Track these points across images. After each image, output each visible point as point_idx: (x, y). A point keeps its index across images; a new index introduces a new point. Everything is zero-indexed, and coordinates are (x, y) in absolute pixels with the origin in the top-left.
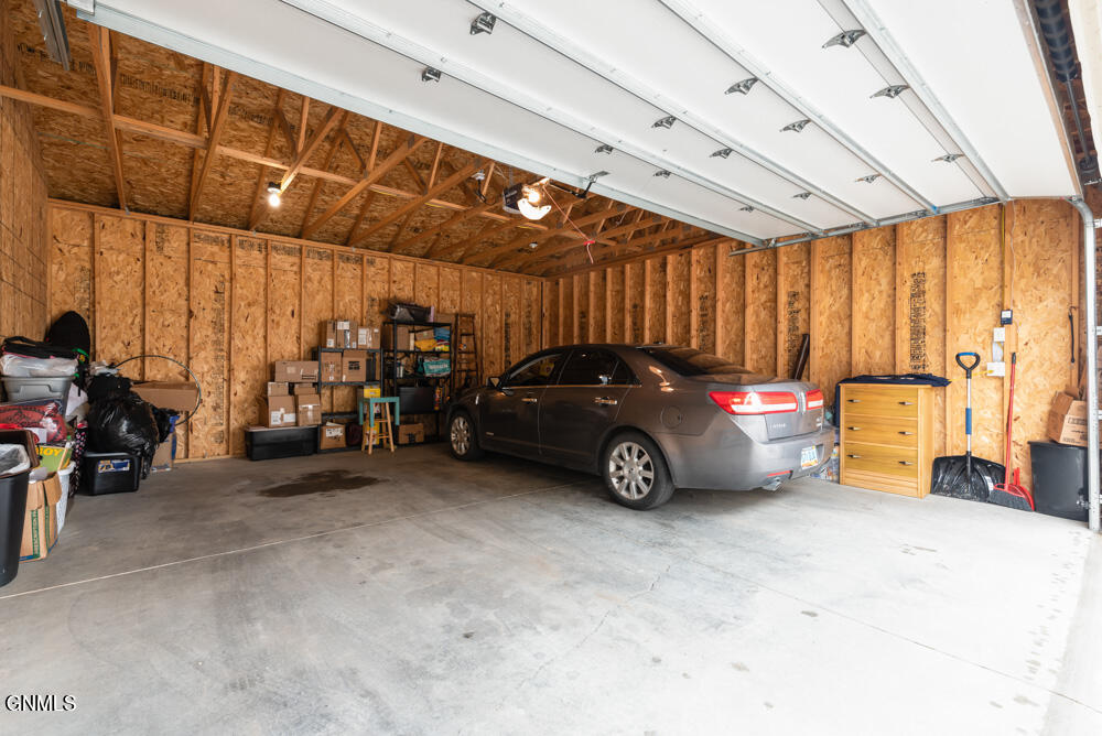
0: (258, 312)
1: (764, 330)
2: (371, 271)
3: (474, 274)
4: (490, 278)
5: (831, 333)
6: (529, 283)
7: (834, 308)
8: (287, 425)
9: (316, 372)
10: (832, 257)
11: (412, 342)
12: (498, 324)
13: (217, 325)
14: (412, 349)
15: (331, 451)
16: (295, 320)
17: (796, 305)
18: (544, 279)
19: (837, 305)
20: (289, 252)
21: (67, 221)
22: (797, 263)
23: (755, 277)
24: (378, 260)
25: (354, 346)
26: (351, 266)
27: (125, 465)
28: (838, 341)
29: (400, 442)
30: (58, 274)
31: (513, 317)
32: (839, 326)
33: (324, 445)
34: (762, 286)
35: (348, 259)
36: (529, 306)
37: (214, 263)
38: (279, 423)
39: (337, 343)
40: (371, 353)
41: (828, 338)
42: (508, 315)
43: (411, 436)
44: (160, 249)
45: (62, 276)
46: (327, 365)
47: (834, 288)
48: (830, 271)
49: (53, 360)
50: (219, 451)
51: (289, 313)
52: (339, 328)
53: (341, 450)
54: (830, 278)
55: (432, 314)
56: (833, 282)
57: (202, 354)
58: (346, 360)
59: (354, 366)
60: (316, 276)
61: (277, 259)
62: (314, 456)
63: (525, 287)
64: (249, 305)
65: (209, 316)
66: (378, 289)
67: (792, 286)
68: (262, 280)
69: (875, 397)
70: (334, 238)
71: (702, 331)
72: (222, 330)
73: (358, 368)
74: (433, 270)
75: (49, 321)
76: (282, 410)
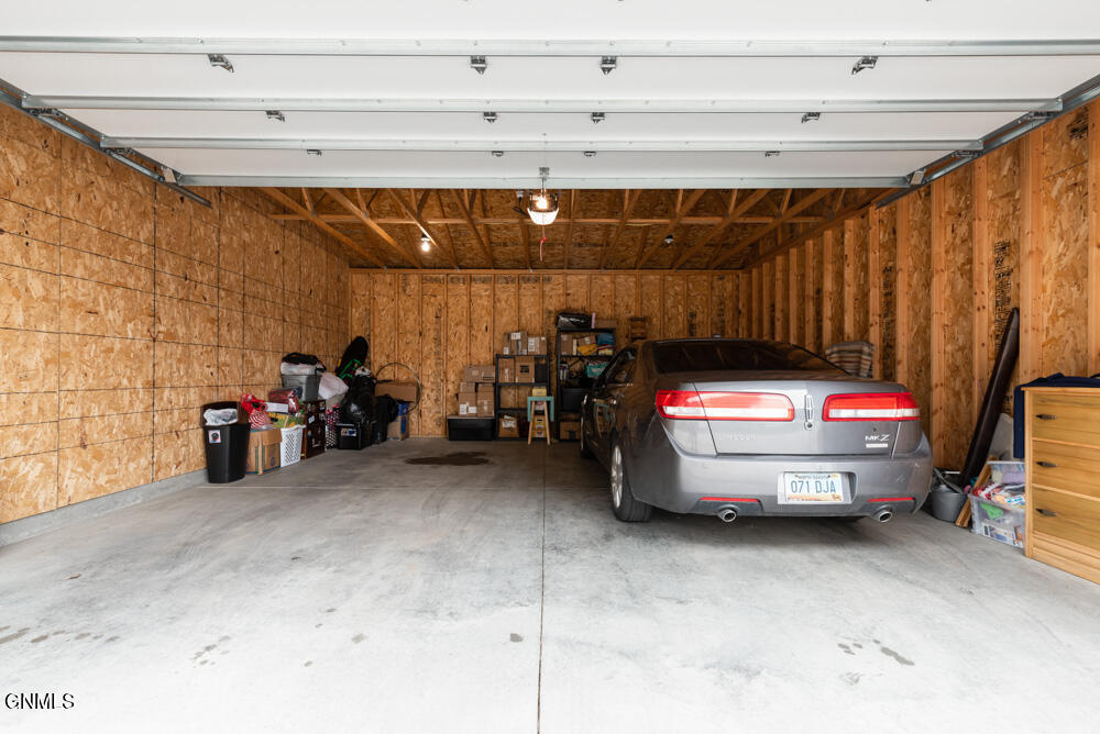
0: (462, 329)
1: (962, 307)
2: (547, 288)
3: (652, 277)
4: (670, 279)
5: (1060, 304)
6: (722, 278)
7: (1065, 261)
8: (471, 415)
9: (494, 375)
10: (1062, 174)
11: (575, 348)
12: (681, 326)
13: (437, 340)
14: (575, 354)
15: (505, 439)
16: (488, 335)
17: (1006, 263)
18: (740, 272)
19: (1071, 254)
20: (484, 281)
21: (358, 280)
22: (1008, 195)
23: (949, 229)
24: (554, 277)
25: (525, 353)
26: (530, 285)
27: (353, 432)
28: (1072, 316)
29: (562, 437)
30: (356, 314)
31: (699, 317)
32: (1074, 289)
33: (502, 434)
34: (958, 241)
35: (529, 280)
36: (721, 303)
37: (435, 296)
38: (465, 413)
39: (511, 351)
40: (537, 358)
41: (1055, 311)
42: (693, 315)
43: (572, 432)
44: (405, 291)
45: (357, 315)
46: (503, 369)
47: (1065, 226)
48: (1058, 198)
49: (301, 366)
50: (439, 432)
51: (484, 328)
52: (513, 338)
53: (514, 439)
54: (1057, 209)
55: (593, 321)
56: (1064, 217)
57: (428, 362)
58: (518, 364)
59: (525, 369)
60: (503, 296)
61: (477, 288)
62: (493, 442)
63: (717, 283)
64: (457, 325)
65: (432, 334)
66: (554, 304)
67: (1000, 235)
68: (466, 305)
69: (1081, 412)
70: (518, 264)
71: (886, 316)
72: (440, 344)
73: (527, 371)
74: (607, 279)
75: (349, 342)
76: (467, 404)
